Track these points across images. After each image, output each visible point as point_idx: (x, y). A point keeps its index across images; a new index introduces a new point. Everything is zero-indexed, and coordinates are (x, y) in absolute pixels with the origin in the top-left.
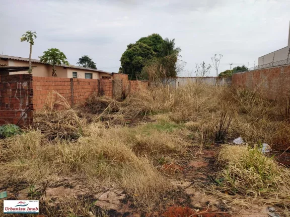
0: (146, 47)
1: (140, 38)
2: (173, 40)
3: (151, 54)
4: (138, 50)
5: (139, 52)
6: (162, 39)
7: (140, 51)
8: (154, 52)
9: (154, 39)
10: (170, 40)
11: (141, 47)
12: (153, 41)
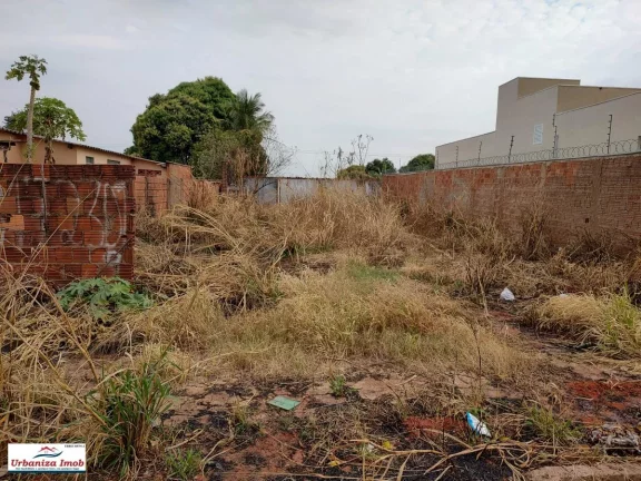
0: (196, 106)
1: (177, 84)
2: (258, 96)
3: (209, 121)
4: (178, 110)
5: (180, 116)
6: (229, 91)
7: (183, 113)
8: (215, 119)
9: (212, 89)
10: (251, 95)
11: (183, 103)
12: (211, 93)
